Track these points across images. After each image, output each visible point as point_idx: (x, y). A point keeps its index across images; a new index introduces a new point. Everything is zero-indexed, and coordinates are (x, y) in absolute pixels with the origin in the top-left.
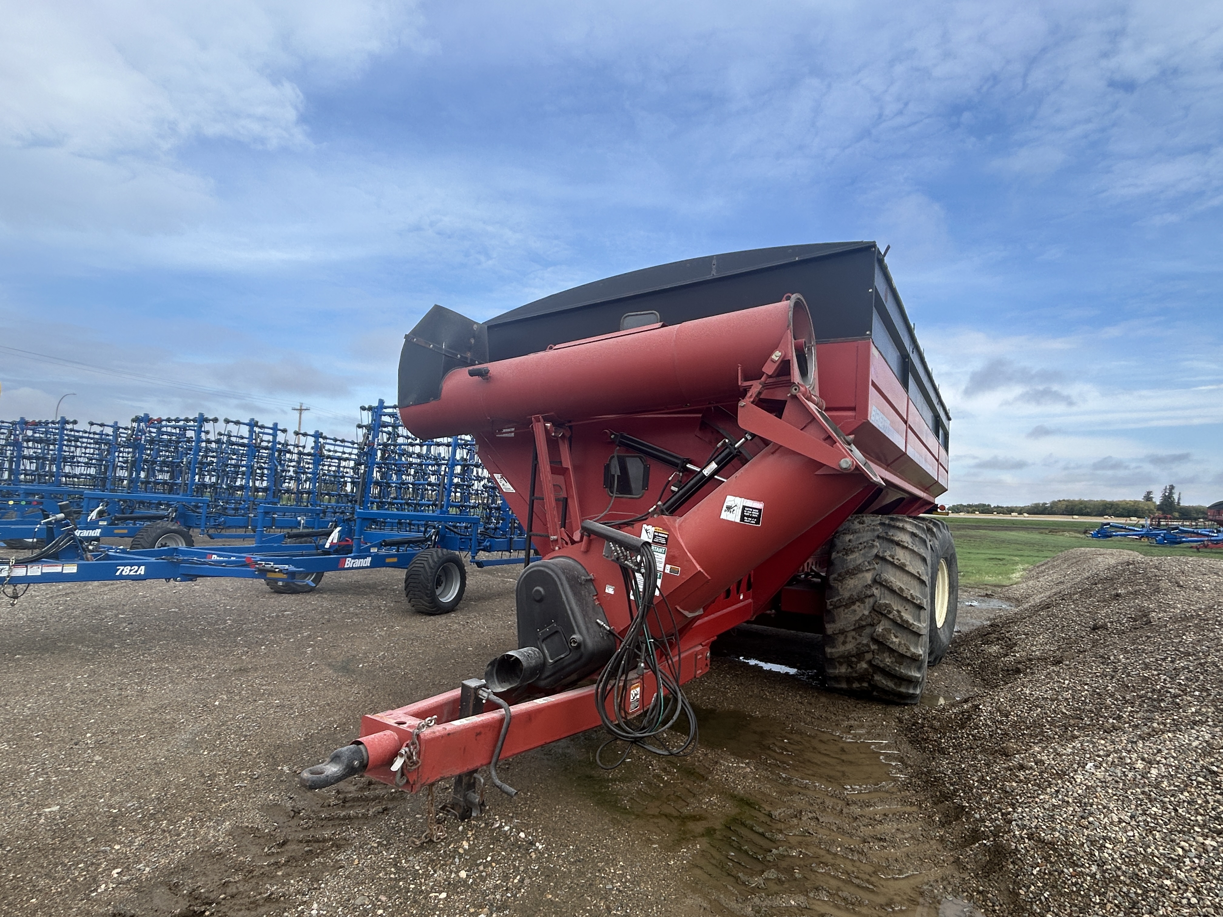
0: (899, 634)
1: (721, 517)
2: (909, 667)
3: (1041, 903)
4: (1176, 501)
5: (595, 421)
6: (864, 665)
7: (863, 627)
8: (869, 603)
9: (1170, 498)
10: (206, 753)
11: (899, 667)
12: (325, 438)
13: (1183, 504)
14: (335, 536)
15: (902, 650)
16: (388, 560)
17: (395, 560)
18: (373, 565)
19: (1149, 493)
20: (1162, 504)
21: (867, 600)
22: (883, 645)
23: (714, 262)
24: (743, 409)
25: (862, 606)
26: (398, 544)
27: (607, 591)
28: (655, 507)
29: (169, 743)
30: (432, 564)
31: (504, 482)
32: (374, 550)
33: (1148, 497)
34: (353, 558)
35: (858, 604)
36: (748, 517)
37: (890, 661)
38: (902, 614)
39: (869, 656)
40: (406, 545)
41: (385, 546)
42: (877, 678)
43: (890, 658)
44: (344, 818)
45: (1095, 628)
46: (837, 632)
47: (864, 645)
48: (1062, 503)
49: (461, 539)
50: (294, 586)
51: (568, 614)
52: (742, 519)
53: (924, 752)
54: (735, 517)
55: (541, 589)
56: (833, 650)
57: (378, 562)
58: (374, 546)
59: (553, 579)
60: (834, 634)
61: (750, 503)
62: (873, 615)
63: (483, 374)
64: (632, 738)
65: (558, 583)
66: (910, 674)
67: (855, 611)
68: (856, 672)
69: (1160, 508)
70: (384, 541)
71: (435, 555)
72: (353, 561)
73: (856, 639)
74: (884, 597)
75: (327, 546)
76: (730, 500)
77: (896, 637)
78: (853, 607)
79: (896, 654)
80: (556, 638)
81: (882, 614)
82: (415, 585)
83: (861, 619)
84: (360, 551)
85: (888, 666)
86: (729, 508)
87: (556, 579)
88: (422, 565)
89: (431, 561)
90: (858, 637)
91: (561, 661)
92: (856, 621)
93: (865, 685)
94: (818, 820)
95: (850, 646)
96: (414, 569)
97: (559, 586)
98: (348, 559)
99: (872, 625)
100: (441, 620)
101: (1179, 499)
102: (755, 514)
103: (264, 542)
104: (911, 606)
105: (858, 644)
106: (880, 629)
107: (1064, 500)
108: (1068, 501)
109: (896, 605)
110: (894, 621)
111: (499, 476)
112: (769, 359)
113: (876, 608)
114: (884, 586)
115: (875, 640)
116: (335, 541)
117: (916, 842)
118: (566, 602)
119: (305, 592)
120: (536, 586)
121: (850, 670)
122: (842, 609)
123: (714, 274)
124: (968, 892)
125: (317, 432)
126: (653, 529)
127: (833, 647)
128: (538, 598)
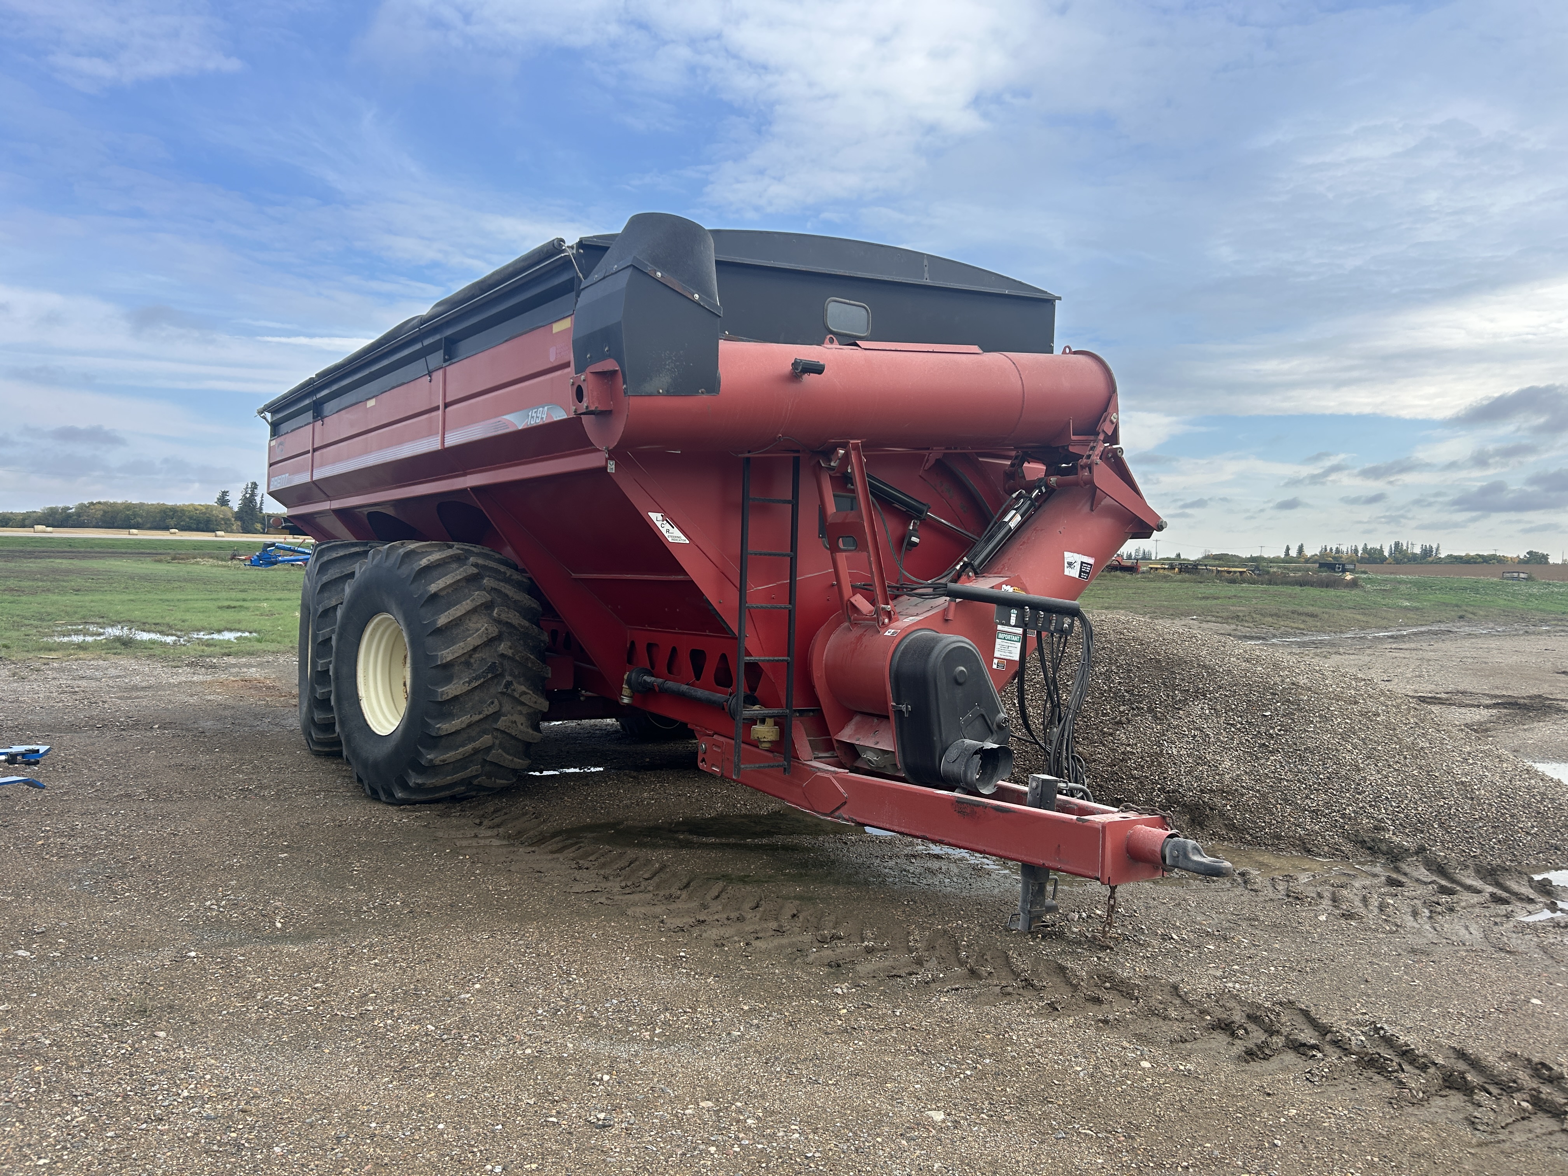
1: (1064, 574)
4: (258, 505)
9: (251, 502)
13: (265, 511)
19: (225, 493)
20: (241, 509)
23: (926, 263)
28: (961, 564)
31: (668, 526)
33: (223, 501)
36: (1084, 572)
48: (97, 507)
52: (1080, 576)
54: (1074, 573)
59: (975, 655)
61: (1087, 559)
65: (980, 659)
69: (239, 516)
76: (1069, 556)
80: (977, 723)
86: (1070, 564)
87: (978, 655)
97: (981, 662)
101: (261, 504)
102: (1089, 569)
107: (99, 503)
108: (105, 504)
111: (659, 516)
112: (1108, 419)
123: (927, 279)
128: (962, 680)
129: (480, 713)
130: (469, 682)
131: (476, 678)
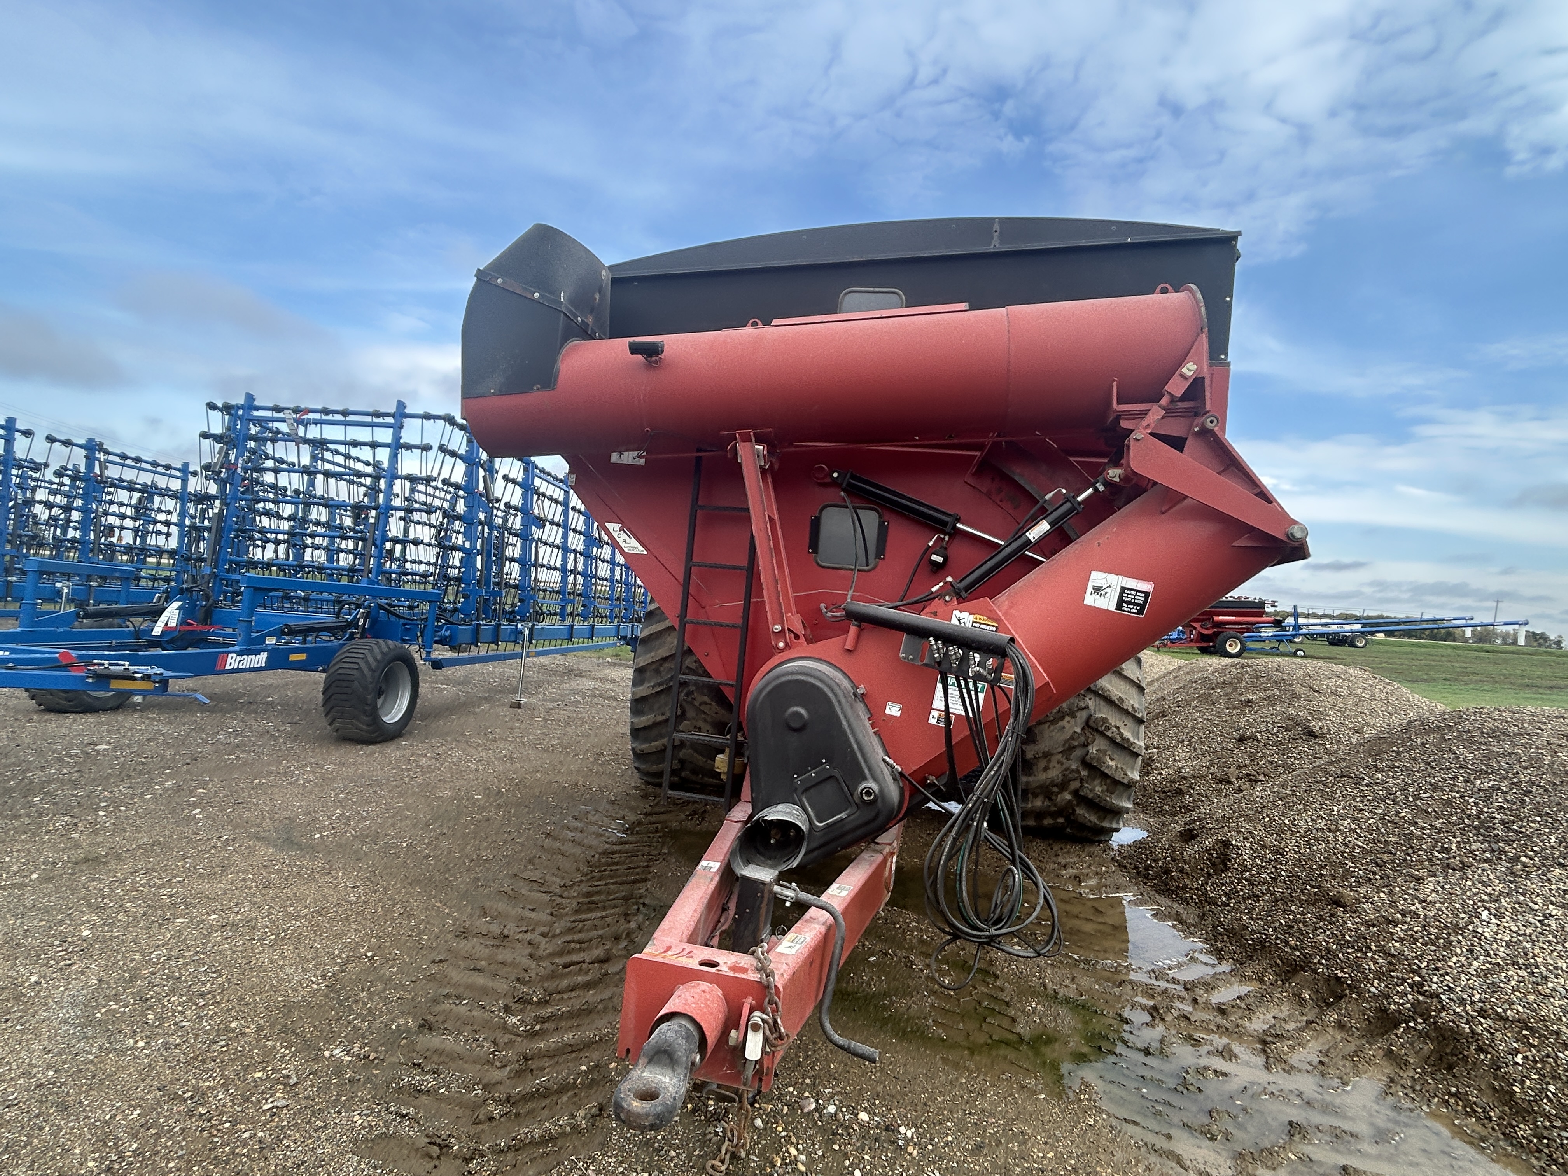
0: (1115, 756)
1: (1085, 603)
2: (1120, 797)
3: (1550, 1101)
5: (804, 449)
6: (1068, 797)
7: (1072, 749)
8: (1081, 717)
10: (141, 1044)
11: (1110, 797)
12: (107, 452)
14: (171, 615)
15: (1119, 776)
16: (293, 658)
17: (303, 657)
18: (271, 665)
21: (1079, 714)
22: (1094, 769)
23: (996, 227)
24: (1138, 444)
25: (1072, 721)
26: (307, 631)
27: (888, 711)
28: (941, 584)
29: (37, 1033)
30: (374, 664)
31: (624, 536)
32: (271, 641)
34: (240, 653)
35: (1067, 718)
36: (1128, 603)
37: (1100, 789)
38: (1122, 731)
39: (1075, 785)
40: (315, 634)
41: (288, 634)
42: (1080, 811)
43: (1101, 786)
44: (544, 1141)
45: (1242, 740)
46: (1040, 755)
47: (1073, 771)
49: (404, 625)
50: (89, 700)
51: (852, 750)
52: (1119, 606)
53: (1188, 904)
54: (1108, 603)
55: (802, 711)
56: (1031, 779)
57: (278, 660)
58: (270, 634)
59: (825, 694)
60: (1035, 757)
61: (1132, 583)
62: (1088, 734)
63: (652, 352)
64: (987, 937)
65: (834, 700)
66: (1121, 804)
67: (1064, 728)
68: (1055, 806)
70: (287, 626)
71: (377, 651)
72: (239, 658)
73: (1062, 764)
74: (1100, 710)
75: (157, 631)
76: (1097, 578)
77: (1112, 759)
78: (1061, 723)
79: (1108, 781)
80: (829, 788)
81: (1097, 731)
82: (344, 697)
83: (1072, 738)
84: (250, 641)
85: (1099, 797)
86: (1097, 590)
87: (830, 695)
88: (356, 666)
89: (370, 659)
90: (1065, 761)
91: (839, 825)
92: (1067, 741)
93: (1061, 820)
94: (1189, 1020)
95: (1054, 773)
96: (340, 671)
97: (836, 704)
98: (230, 655)
99: (1085, 745)
100: (392, 752)
102: (1140, 599)
103: (38, 624)
104: (1131, 720)
105: (1066, 770)
106: (1093, 750)
109: (1114, 720)
110: (1112, 741)
111: (617, 527)
112: (1177, 374)
113: (1091, 723)
114: (1099, 695)
115: (1086, 763)
116: (173, 624)
117: (1315, 1034)
118: (848, 731)
119: (111, 709)
120: (789, 708)
121: (1047, 803)
122: (1047, 725)
123: (995, 245)
124: (1437, 1096)
125: (90, 440)
126: (972, 618)
127: (1030, 775)
128: (795, 725)
129: (663, 714)
130: (653, 687)
131: (660, 684)
